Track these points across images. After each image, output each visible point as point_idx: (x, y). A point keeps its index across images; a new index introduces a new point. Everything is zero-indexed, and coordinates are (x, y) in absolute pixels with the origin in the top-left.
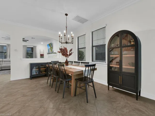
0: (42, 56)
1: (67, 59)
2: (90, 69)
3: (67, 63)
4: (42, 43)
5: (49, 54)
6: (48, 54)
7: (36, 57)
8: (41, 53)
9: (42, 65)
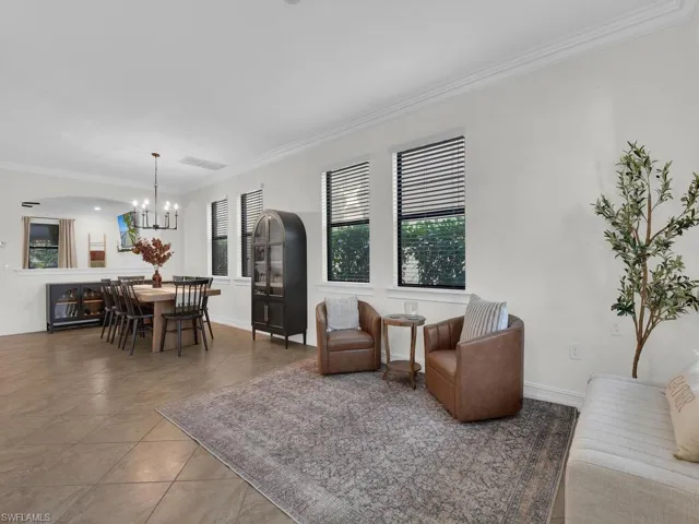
0: (97, 258)
1: (157, 272)
2: (198, 291)
3: (157, 281)
4: (97, 209)
5: (123, 251)
6: (120, 251)
7: (70, 264)
8: (94, 249)
9: (89, 291)
